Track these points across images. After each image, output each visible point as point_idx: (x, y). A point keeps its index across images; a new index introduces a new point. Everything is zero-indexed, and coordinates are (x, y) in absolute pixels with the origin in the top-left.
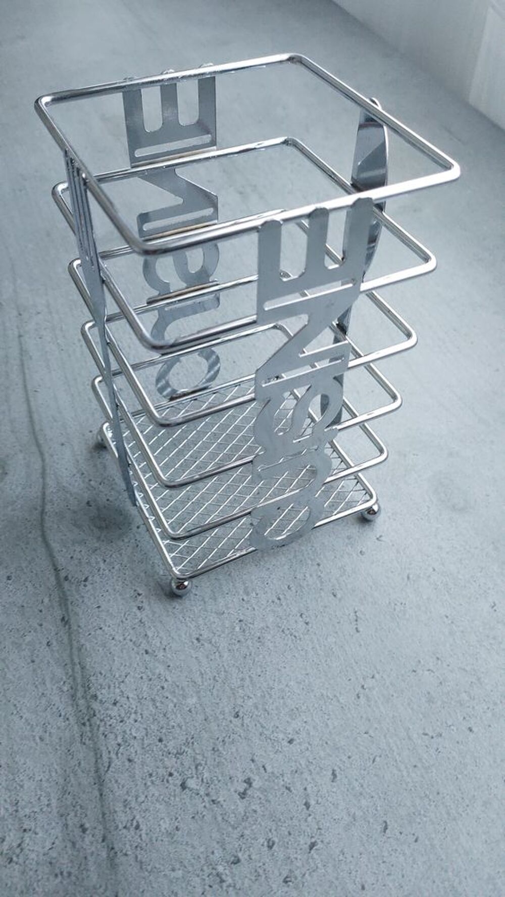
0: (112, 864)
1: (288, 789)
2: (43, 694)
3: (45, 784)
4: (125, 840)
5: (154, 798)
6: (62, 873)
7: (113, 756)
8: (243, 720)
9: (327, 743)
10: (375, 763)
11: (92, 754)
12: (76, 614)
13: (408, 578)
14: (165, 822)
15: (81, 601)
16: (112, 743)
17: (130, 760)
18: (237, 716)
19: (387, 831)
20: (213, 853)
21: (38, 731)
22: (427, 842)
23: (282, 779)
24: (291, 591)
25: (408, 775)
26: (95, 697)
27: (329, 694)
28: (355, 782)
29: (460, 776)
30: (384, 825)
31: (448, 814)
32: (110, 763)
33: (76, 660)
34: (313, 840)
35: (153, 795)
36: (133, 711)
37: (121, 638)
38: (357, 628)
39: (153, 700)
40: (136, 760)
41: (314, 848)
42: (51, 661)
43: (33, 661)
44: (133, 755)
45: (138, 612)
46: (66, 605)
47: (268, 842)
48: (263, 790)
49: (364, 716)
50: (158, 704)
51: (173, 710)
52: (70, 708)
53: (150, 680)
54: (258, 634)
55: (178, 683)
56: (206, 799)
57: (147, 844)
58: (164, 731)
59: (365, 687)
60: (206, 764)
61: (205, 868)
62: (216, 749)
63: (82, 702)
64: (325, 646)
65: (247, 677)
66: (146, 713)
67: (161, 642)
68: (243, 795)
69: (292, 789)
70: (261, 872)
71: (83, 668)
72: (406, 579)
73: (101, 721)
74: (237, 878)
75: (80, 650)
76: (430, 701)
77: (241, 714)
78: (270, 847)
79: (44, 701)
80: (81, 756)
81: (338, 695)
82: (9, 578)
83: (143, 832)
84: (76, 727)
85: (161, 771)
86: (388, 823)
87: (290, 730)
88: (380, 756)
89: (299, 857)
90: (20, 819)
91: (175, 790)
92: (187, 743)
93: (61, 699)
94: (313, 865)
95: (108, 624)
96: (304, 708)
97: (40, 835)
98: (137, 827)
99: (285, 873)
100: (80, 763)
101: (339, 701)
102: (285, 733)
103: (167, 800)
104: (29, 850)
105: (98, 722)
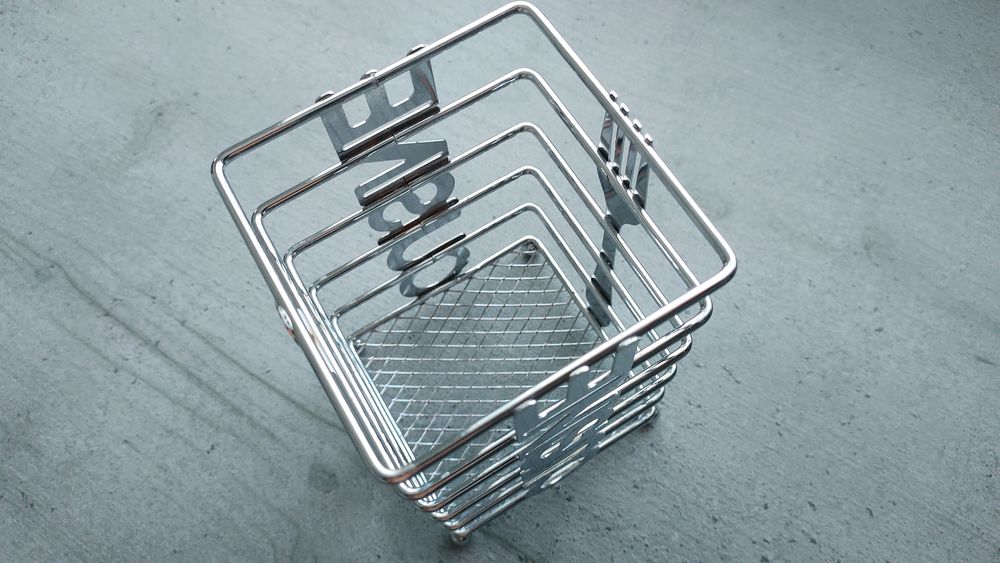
1: (793, 541)
8: (721, 520)
9: (788, 487)
12: (526, 546)
13: (737, 307)
15: (518, 532)
18: (715, 521)
19: (874, 513)
22: (901, 499)
23: (782, 539)
25: (856, 463)
27: (761, 451)
28: (828, 499)
29: (886, 436)
30: (868, 512)
31: (899, 469)
37: (580, 535)
38: (736, 381)
45: (571, 503)
46: (510, 546)
48: (778, 557)
49: (796, 445)
53: (632, 548)
54: (674, 445)
55: (653, 534)
59: (779, 423)
64: (727, 415)
65: (696, 486)
67: (611, 513)
69: (796, 539)
76: (827, 397)
77: (717, 517)
81: (766, 444)
86: (870, 508)
87: (758, 499)
88: (829, 466)
95: (558, 533)
96: (754, 475)
101: (771, 449)
102: (757, 505)
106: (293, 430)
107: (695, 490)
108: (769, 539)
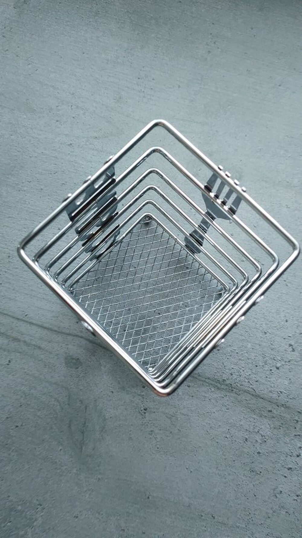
0: (287, 407)
2: (210, 399)
3: (246, 417)
4: (283, 399)
5: (275, 381)
6: (280, 426)
7: (252, 386)
8: (268, 332)
9: (295, 309)
11: (246, 393)
13: (255, 227)
14: (285, 382)
16: (246, 384)
17: (257, 382)
18: (265, 333)
21: (224, 409)
23: (297, 333)
26: (224, 380)
27: (280, 295)
32: (253, 389)
33: (204, 379)
35: (274, 381)
36: (239, 370)
39: (240, 359)
42: (198, 389)
43: (193, 397)
44: (256, 379)
48: (296, 342)
49: (295, 289)
50: (243, 359)
51: (248, 355)
52: (222, 392)
53: (231, 356)
55: (239, 346)
56: (287, 363)
57: (289, 393)
58: (254, 363)
60: (275, 355)
62: (272, 349)
63: (223, 387)
65: (254, 319)
66: (243, 365)
68: (294, 350)
71: (209, 379)
72: (255, 228)
73: (235, 383)
75: (200, 376)
77: (266, 331)
79: (212, 401)
80: (244, 398)
83: (284, 391)
84: (231, 394)
85: (268, 373)
87: (283, 318)
90: (253, 432)
91: (277, 372)
92: (264, 357)
93: (216, 394)
96: (279, 308)
97: (263, 427)
98: (281, 392)
100: (246, 400)
101: (284, 293)
102: (283, 321)
103: (278, 377)
104: (266, 433)
105: (235, 385)
106: (49, 342)
107: (253, 322)
108: (290, 335)
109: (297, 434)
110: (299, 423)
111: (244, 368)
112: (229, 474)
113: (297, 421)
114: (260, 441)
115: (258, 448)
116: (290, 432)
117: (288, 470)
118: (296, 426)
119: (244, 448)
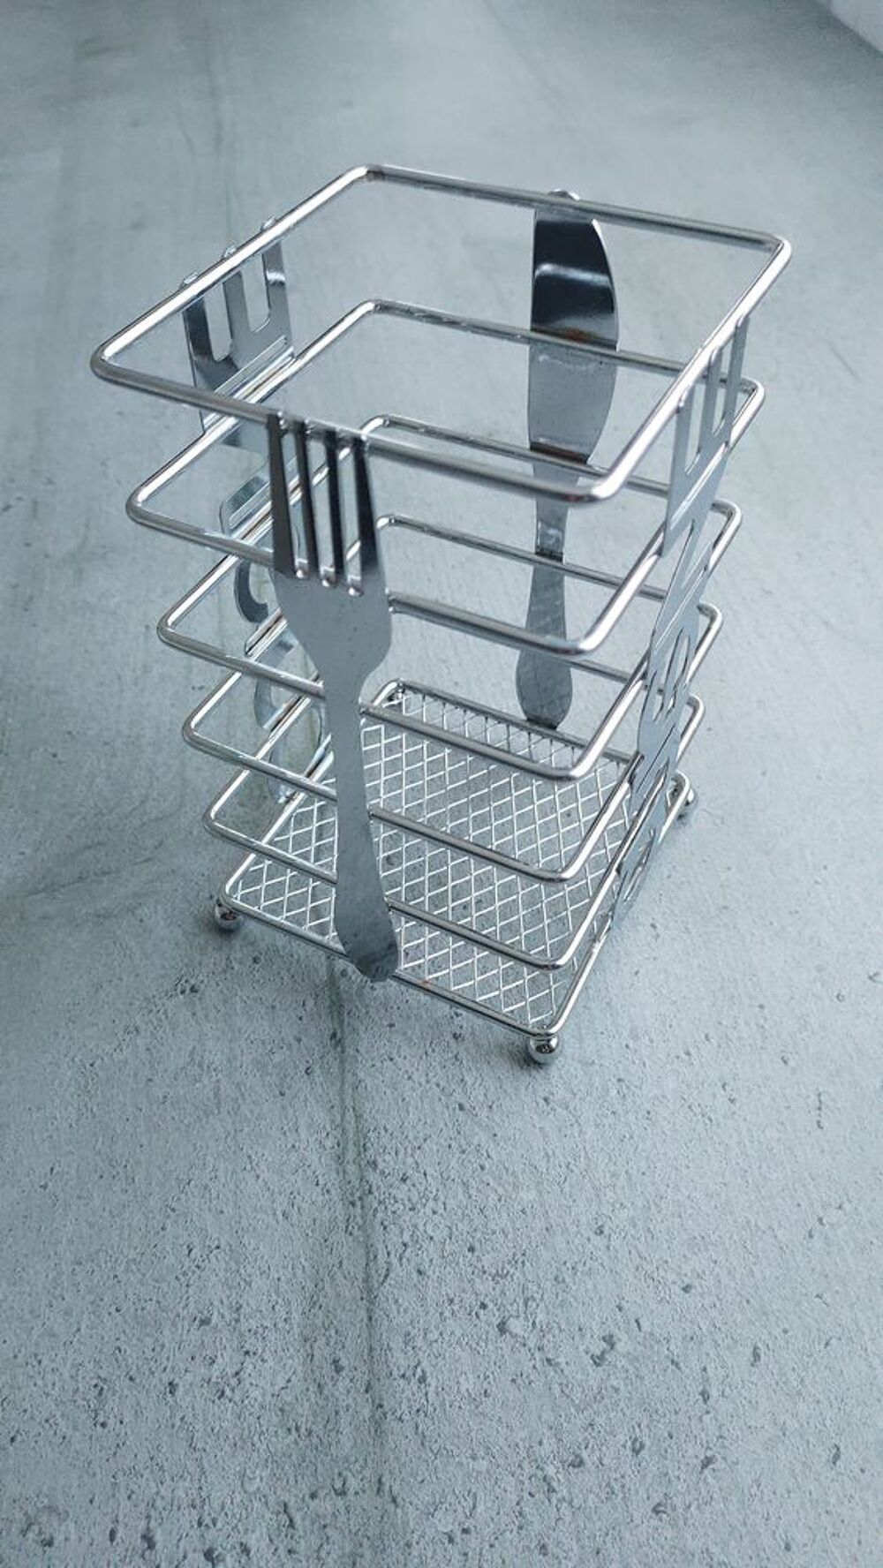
0: (377, 1426)
1: (676, 1363)
2: (293, 1146)
3: (284, 1286)
4: (402, 1395)
5: (454, 1339)
6: (297, 1429)
7: (395, 1261)
8: (609, 1240)
9: (748, 1302)
10: (828, 1348)
11: (362, 1251)
12: (355, 1031)
14: (467, 1379)
15: (364, 1011)
16: (394, 1239)
17: (420, 1272)
18: (600, 1232)
19: (839, 1463)
20: (540, 1443)
21: (281, 1204)
23: (667, 1346)
24: (711, 1043)
26: (374, 1164)
27: (760, 1224)
28: (790, 1372)
30: (834, 1451)
32: (388, 1271)
33: (349, 1102)
34: (709, 1454)
35: (452, 1333)
36: (432, 1196)
37: (423, 1080)
38: (818, 1122)
39: (466, 1185)
40: (431, 1273)
41: (711, 1467)
42: (311, 1099)
43: (282, 1094)
44: (426, 1264)
45: (452, 1041)
46: (340, 1014)
47: (633, 1443)
48: (633, 1358)
49: (819, 1268)
50: (473, 1192)
51: (495, 1205)
52: (334, 1175)
53: (464, 1152)
54: (648, 1106)
55: (508, 1164)
56: (537, 1355)
57: (435, 1410)
58: (479, 1235)
59: (824, 1221)
60: (542, 1299)
61: (526, 1464)
62: (560, 1279)
63: (352, 1168)
64: (760, 1142)
65: (623, 1173)
66: (452, 1203)
67: (485, 1095)
68: (598, 1360)
69: (682, 1364)
70: (617, 1487)
71: (358, 1117)
73: (380, 1203)
74: (576, 1490)
75: (356, 1087)
77: (606, 1230)
78: (636, 1452)
79: (293, 1157)
80: (344, 1252)
81: (775, 1226)
82: (255, 960)
83: (431, 1390)
84: (340, 1206)
85: (469, 1298)
86: (842, 1449)
87: (687, 1269)
88: (840, 1339)
89: (683, 1477)
90: (241, 1335)
91: (487, 1333)
92: (514, 1262)
93: (320, 1158)
94: (704, 1493)
95: (403, 1054)
96: (714, 1238)
97: (271, 1363)
98: (423, 1380)
99: (657, 1498)
100: (341, 1263)
101: (777, 1237)
102: (679, 1274)
103: (474, 1345)
104: (251, 1384)
105: (375, 1205)
109: (292, 1511)
110: (340, 1502)
111: (445, 1209)
112: (68, 1313)
113: (342, 1493)
114: (215, 1372)
115: (189, 1377)
116: (292, 1482)
117: (144, 1537)
118: (321, 1494)
119: (174, 1324)
